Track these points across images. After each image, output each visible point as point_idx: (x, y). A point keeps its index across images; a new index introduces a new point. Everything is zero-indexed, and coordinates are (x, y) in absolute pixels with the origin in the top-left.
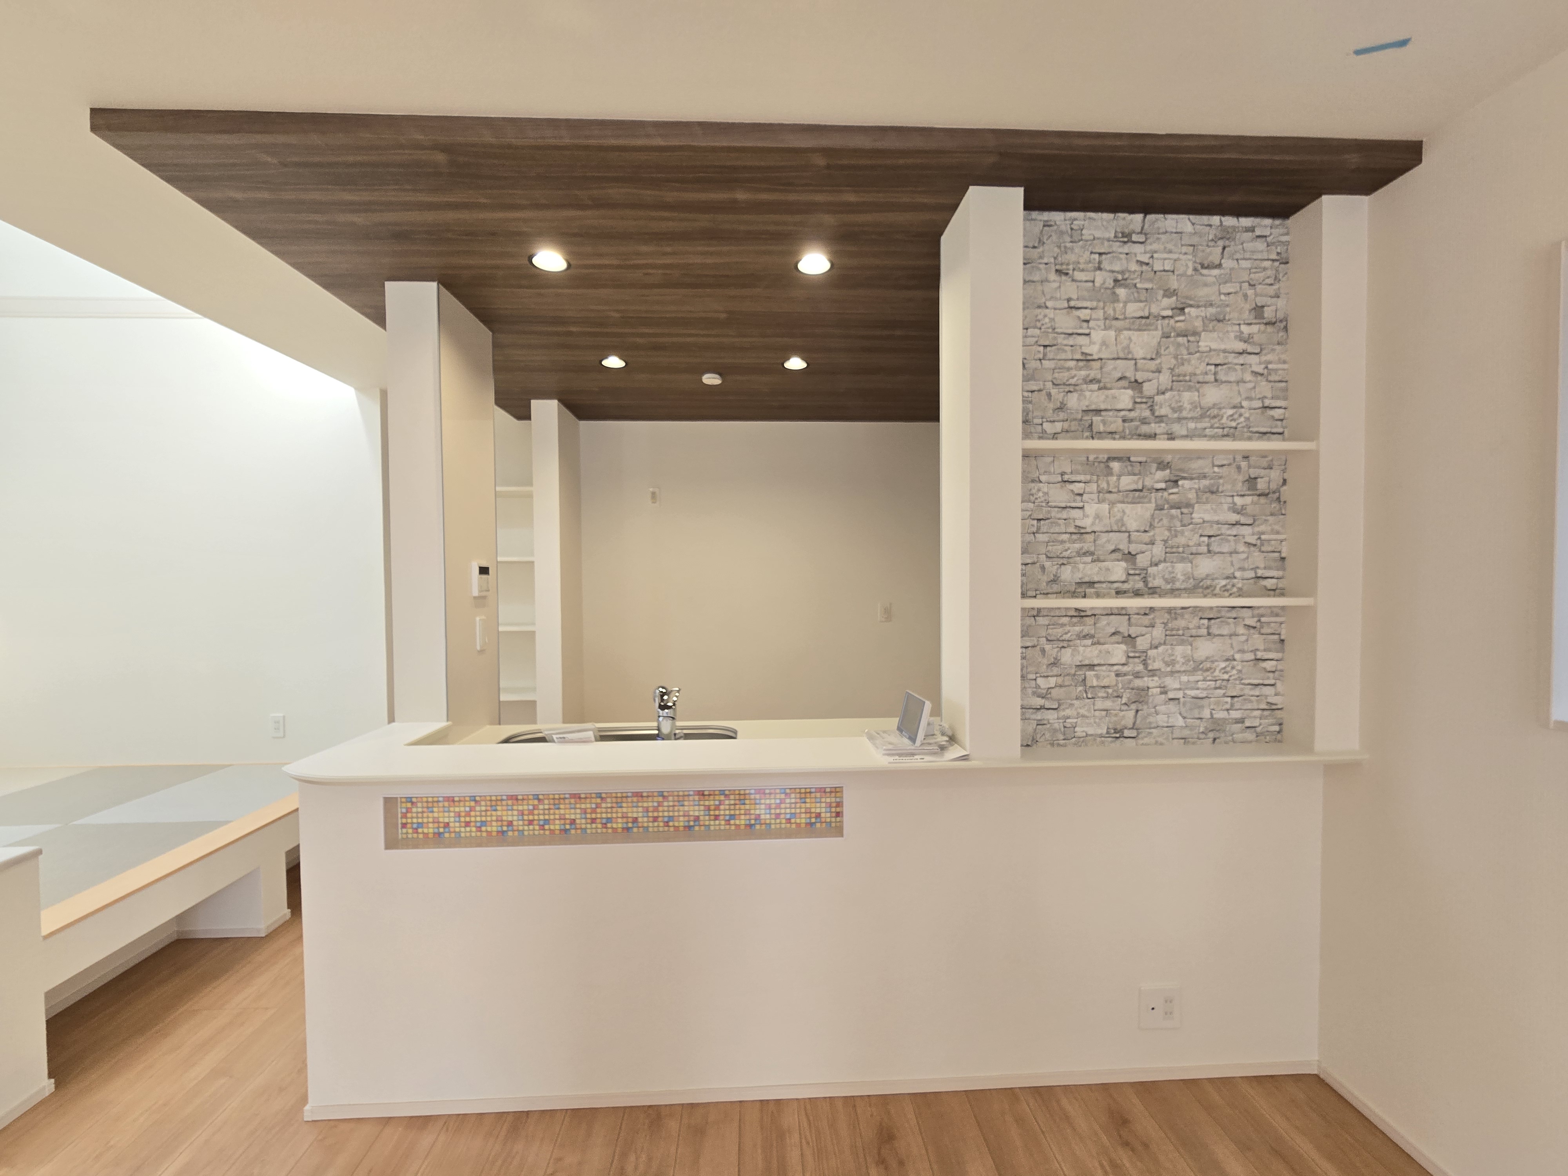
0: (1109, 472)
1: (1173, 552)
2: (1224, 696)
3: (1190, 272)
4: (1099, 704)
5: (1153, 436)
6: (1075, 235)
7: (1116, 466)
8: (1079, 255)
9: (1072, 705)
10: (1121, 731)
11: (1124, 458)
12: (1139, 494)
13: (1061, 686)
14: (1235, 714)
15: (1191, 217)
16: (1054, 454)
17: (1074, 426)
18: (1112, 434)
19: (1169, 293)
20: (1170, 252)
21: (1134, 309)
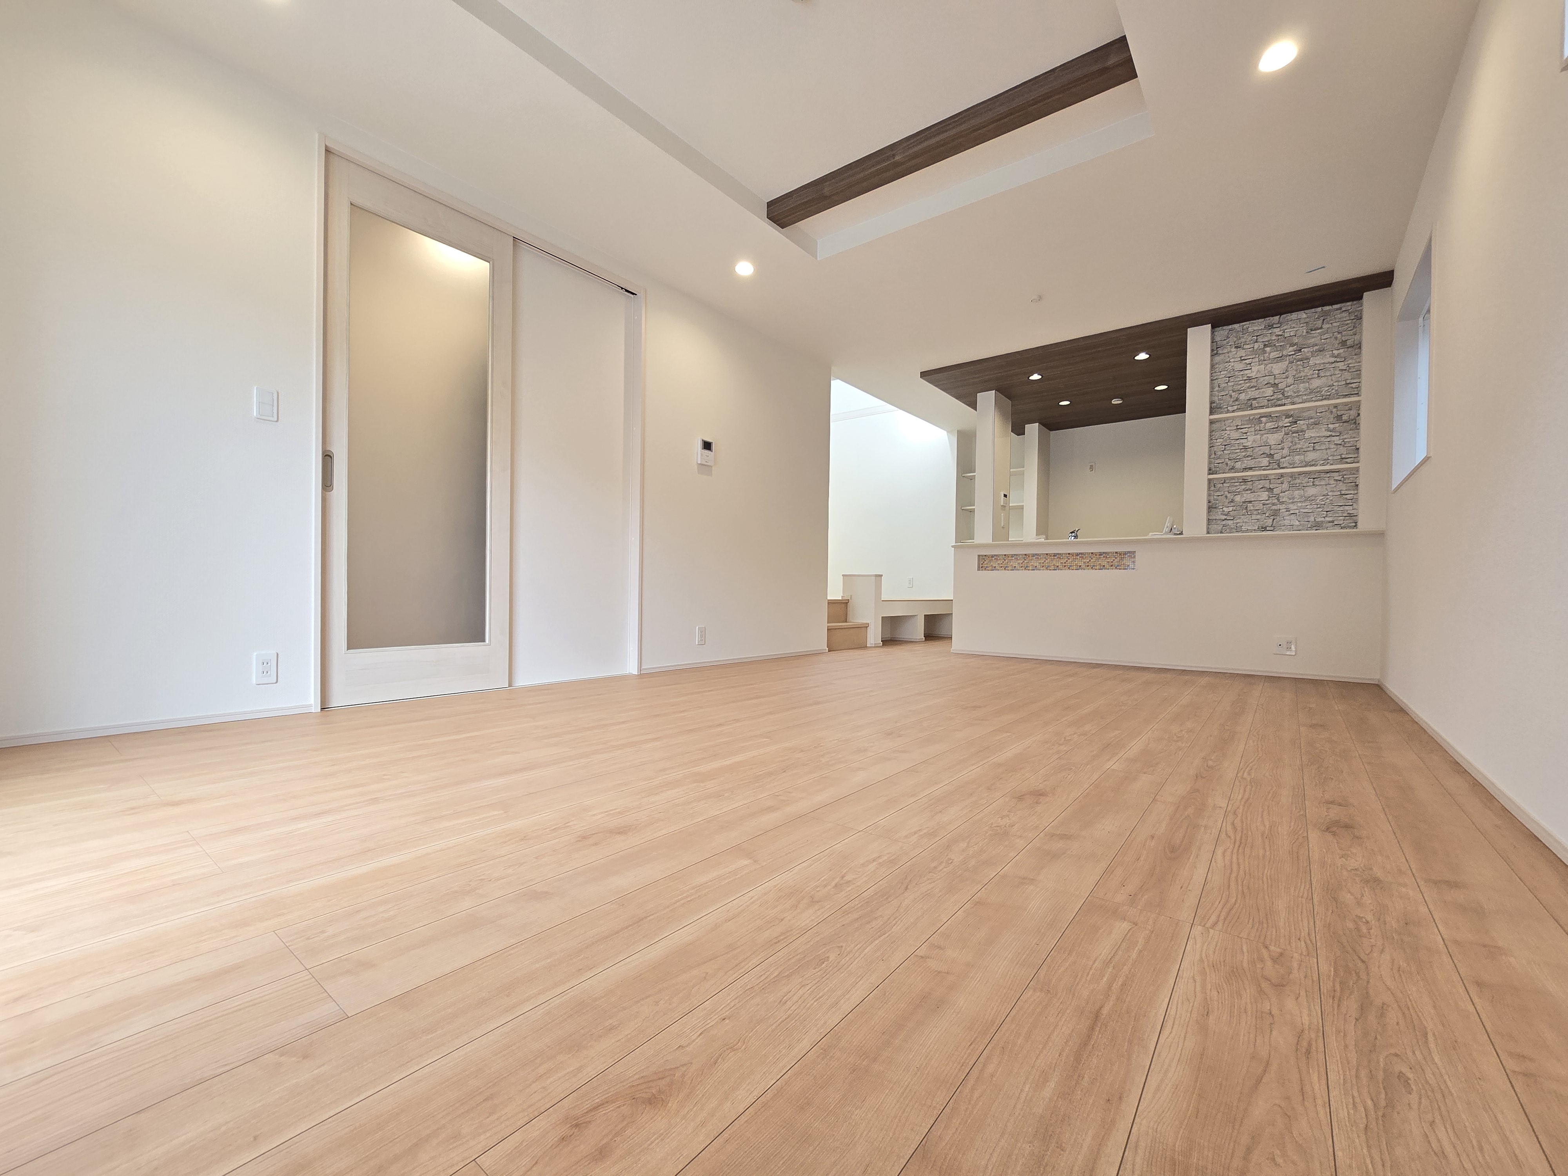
0: (1261, 422)
1: (1292, 452)
2: (1322, 511)
3: (1304, 334)
4: (1254, 517)
5: (1284, 405)
6: (1244, 331)
7: (1264, 419)
8: (1247, 338)
9: (1240, 518)
10: (1266, 528)
11: (1268, 416)
12: (1276, 429)
13: (1235, 510)
14: (1328, 519)
15: (1305, 311)
16: (1233, 418)
17: (1243, 406)
18: (1262, 407)
19: (1292, 345)
20: (1294, 328)
21: (1274, 355)
